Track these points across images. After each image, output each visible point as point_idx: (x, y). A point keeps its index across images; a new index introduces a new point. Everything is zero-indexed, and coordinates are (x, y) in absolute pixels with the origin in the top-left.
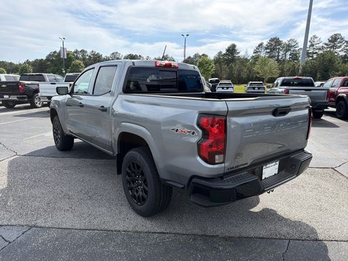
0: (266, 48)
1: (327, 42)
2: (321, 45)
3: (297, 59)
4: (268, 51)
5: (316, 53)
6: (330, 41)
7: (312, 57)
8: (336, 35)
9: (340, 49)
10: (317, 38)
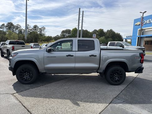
0: (7, 27)
1: (33, 28)
2: (31, 28)
3: (22, 33)
4: (7, 28)
5: (29, 31)
6: (34, 27)
7: (28, 33)
8: (36, 25)
9: (38, 31)
10: (29, 25)
